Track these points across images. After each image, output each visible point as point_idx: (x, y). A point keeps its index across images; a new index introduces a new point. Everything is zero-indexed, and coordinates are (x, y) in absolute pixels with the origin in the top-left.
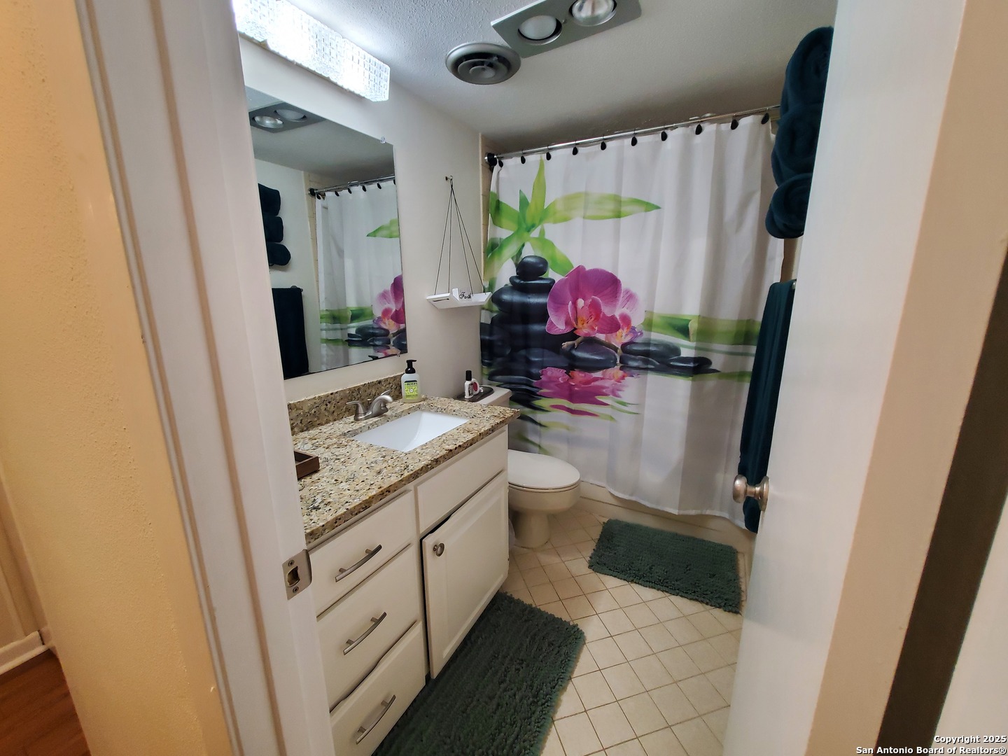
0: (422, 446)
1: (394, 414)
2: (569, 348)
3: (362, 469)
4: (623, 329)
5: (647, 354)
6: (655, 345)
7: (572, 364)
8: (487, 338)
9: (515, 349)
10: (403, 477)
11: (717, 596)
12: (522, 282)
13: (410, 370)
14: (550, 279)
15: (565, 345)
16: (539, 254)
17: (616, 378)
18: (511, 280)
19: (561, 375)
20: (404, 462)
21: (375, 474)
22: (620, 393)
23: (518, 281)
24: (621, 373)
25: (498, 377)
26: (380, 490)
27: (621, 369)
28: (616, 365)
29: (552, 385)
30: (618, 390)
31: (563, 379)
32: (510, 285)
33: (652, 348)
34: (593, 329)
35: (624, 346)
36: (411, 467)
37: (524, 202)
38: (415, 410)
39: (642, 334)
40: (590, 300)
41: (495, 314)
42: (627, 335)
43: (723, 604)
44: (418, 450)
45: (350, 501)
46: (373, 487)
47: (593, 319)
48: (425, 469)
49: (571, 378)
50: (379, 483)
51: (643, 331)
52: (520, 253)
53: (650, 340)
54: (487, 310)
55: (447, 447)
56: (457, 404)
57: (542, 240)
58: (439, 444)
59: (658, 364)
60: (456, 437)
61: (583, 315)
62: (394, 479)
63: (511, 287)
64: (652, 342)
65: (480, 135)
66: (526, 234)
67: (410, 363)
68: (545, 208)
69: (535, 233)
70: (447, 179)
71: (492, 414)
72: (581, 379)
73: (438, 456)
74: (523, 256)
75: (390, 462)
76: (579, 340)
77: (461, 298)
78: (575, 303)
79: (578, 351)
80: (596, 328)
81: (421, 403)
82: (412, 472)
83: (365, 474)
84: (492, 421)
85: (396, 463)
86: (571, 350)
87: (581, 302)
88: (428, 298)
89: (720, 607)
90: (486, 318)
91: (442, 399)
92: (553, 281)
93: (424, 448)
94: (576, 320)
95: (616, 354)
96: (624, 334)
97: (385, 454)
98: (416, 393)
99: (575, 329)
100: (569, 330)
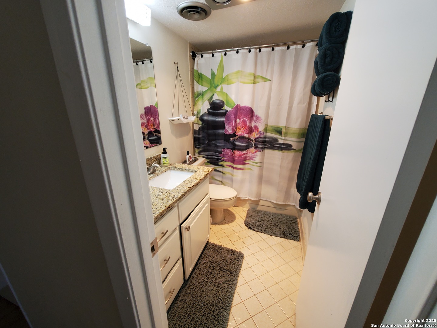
0: (178, 186)
1: (160, 172)
2: (233, 140)
3: (155, 199)
4: (255, 132)
5: (265, 142)
6: (268, 138)
7: (234, 148)
8: (197, 136)
9: (210, 141)
10: (174, 201)
11: (291, 235)
12: (213, 111)
13: (165, 152)
14: (226, 110)
15: (232, 139)
16: (221, 99)
17: (252, 152)
18: (208, 110)
19: (230, 152)
20: (172, 194)
21: (161, 200)
22: (254, 159)
23: (210, 111)
24: (255, 150)
25: (202, 153)
26: (166, 207)
27: (255, 148)
28: (252, 147)
29: (227, 156)
30: (253, 157)
31: (231, 154)
32: (207, 112)
33: (267, 139)
34: (243, 132)
35: (256, 139)
36: (176, 196)
37: (213, 75)
38: (168, 170)
39: (264, 134)
40: (242, 120)
41: (200, 126)
42: (257, 134)
43: (294, 238)
44: (177, 188)
45: (155, 213)
46: (163, 206)
47: (243, 128)
48: (182, 196)
49: (234, 153)
50: (164, 204)
51: (264, 133)
52: (212, 98)
53: (266, 136)
54: (196, 124)
55: (189, 186)
56: (186, 166)
57: (222, 92)
58: (185, 185)
59: (269, 145)
60: (191, 181)
61: (239, 126)
62: (171, 202)
63: (208, 113)
64: (267, 137)
65: (188, 43)
66: (214, 89)
67: (164, 149)
68: (223, 78)
69: (219, 89)
70: (175, 63)
71: (203, 170)
72: (238, 154)
73: (186, 191)
74: (213, 99)
75: (166, 194)
76: (237, 137)
77: (184, 119)
78: (236, 121)
79: (237, 142)
80: (245, 132)
81: (170, 166)
82: (177, 198)
83: (157, 201)
84: (204, 174)
85: (169, 195)
86: (234, 141)
87: (238, 120)
88: (170, 119)
89: (293, 239)
90: (196, 127)
91: (179, 164)
92: (227, 111)
93: (179, 187)
94: (236, 128)
95: (252, 143)
96: (256, 134)
97: (163, 191)
98: (168, 162)
99: (236, 132)
100: (233, 133)
